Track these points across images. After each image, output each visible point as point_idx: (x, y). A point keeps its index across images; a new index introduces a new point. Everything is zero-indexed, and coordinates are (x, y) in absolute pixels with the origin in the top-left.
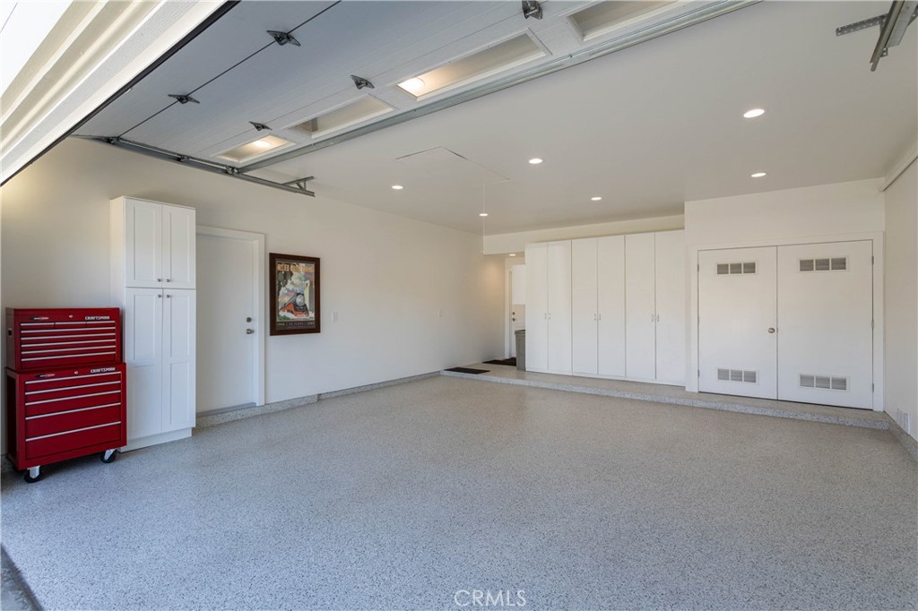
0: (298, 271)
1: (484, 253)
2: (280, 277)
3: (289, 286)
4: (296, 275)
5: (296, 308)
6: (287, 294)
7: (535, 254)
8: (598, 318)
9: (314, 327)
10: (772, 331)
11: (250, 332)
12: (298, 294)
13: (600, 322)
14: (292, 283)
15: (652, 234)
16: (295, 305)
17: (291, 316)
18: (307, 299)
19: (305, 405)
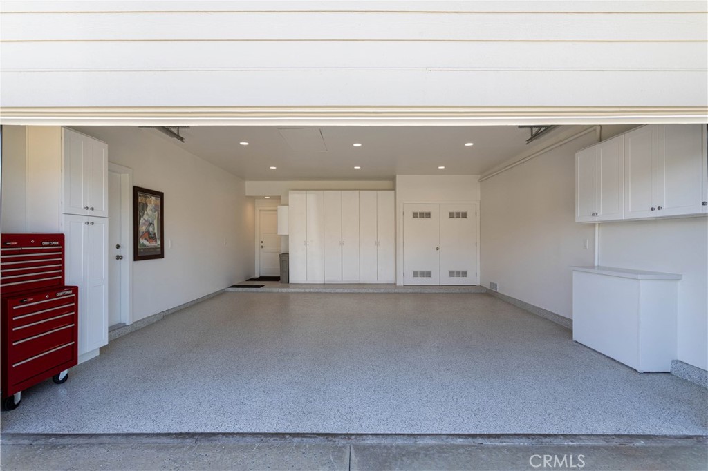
0: (150, 203)
1: (247, 195)
2: (140, 208)
3: (146, 217)
4: (150, 207)
5: (151, 237)
6: (144, 224)
7: (295, 198)
8: (342, 244)
9: (160, 253)
10: (437, 249)
11: (119, 257)
12: (151, 224)
13: (343, 247)
14: (147, 214)
15: (375, 192)
16: (149, 233)
17: (146, 243)
18: (155, 229)
19: (157, 322)
